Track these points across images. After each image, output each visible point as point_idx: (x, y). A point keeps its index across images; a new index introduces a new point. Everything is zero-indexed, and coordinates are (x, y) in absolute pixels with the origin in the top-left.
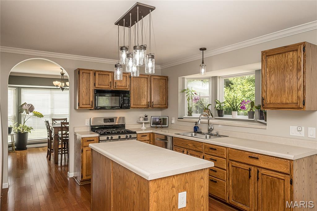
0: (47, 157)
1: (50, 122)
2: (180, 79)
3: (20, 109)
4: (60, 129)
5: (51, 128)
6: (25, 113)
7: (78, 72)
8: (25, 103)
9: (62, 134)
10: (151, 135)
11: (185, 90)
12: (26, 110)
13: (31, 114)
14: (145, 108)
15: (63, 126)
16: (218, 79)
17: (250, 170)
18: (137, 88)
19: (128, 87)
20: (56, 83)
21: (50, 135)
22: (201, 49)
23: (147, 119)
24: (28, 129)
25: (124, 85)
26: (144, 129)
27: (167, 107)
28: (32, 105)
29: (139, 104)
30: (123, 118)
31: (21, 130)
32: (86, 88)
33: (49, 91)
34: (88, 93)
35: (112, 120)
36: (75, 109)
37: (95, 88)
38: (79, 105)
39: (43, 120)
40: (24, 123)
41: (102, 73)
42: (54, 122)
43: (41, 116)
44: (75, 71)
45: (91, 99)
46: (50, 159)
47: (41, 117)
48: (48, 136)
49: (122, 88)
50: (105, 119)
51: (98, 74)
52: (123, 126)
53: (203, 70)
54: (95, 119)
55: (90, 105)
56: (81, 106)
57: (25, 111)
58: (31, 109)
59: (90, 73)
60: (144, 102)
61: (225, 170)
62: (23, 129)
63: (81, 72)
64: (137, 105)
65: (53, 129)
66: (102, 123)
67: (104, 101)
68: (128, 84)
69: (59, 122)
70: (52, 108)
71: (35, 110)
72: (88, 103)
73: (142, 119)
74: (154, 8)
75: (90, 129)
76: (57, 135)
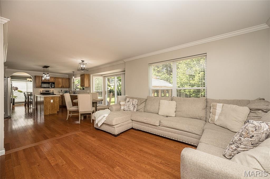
1: (26, 94)
2: (72, 79)
5: (26, 95)
6: (14, 91)
7: (35, 77)
8: (14, 87)
9: (31, 97)
10: (62, 95)
11: (74, 82)
12: (14, 89)
13: (16, 91)
14: (61, 88)
15: (31, 94)
16: (79, 79)
18: (57, 81)
20: (28, 79)
21: (26, 100)
23: (62, 91)
24: (15, 97)
27: (69, 88)
28: (17, 88)
29: (58, 86)
30: (53, 91)
32: (38, 81)
33: (25, 82)
34: (39, 83)
35: (49, 91)
36: (35, 87)
37: (42, 82)
40: (13, 95)
43: (22, 92)
45: (40, 85)
46: (26, 106)
48: (25, 98)
52: (53, 93)
53: (74, 77)
54: (42, 91)
56: (36, 87)
60: (60, 86)
66: (45, 92)
67: (45, 85)
68: (54, 80)
69: (29, 93)
70: (27, 89)
71: (18, 90)
73: (60, 91)
74: (49, 67)
75: (40, 94)
76: (28, 97)
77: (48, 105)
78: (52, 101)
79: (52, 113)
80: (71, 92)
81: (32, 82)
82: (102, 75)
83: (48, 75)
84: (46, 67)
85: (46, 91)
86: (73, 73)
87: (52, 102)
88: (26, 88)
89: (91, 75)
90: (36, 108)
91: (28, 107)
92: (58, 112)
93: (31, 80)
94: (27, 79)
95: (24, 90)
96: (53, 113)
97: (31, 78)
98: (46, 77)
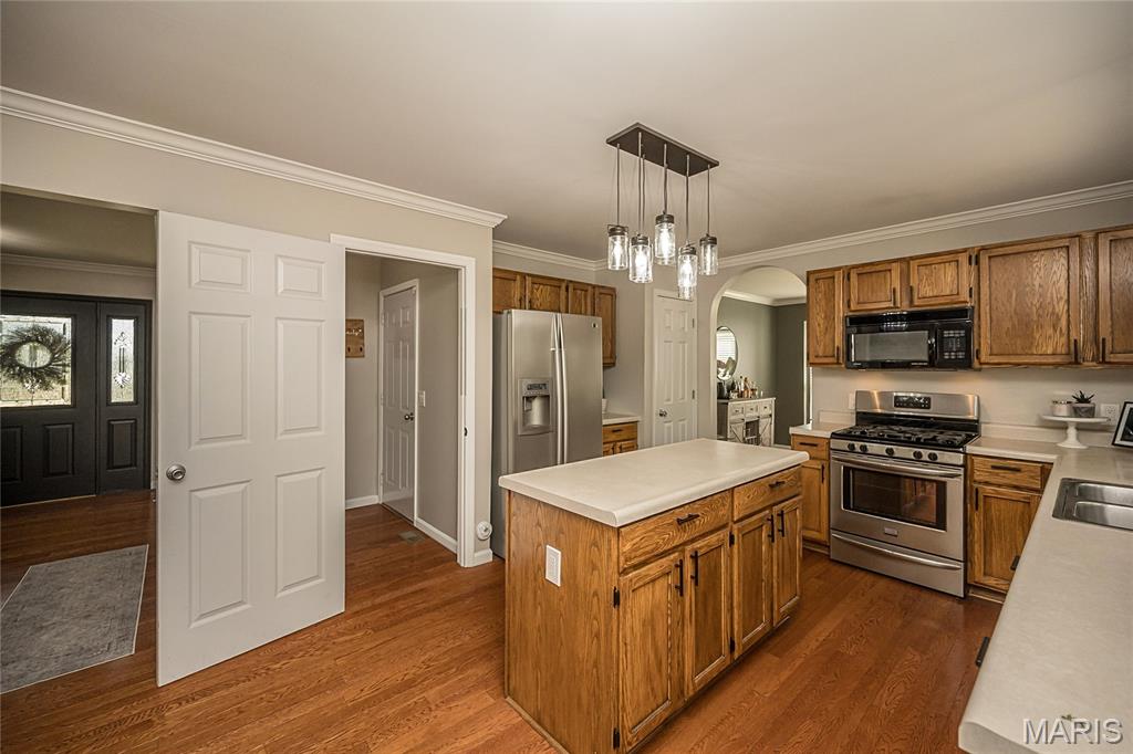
7: (808, 280)
14: (1057, 365)
18: (1010, 292)
19: (965, 295)
23: (1085, 412)
25: (948, 292)
29: (1019, 352)
32: (826, 317)
34: (830, 328)
37: (850, 314)
38: (808, 359)
41: (867, 269)
45: (837, 343)
49: (942, 300)
51: (859, 274)
55: (833, 356)
59: (834, 277)
60: (1051, 344)
64: (1009, 355)
68: (969, 282)
72: (831, 354)
73: (1063, 413)
75: (854, 417)
85: (902, 401)
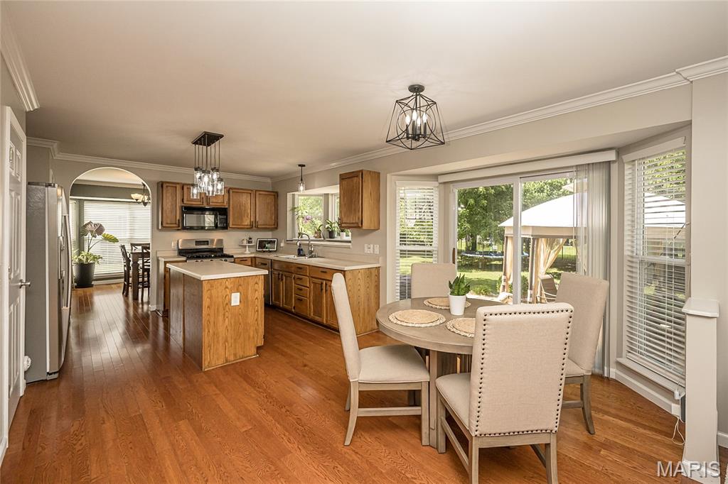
0: (123, 293)
1: (128, 248)
2: (289, 195)
3: (82, 231)
4: (140, 256)
5: (128, 254)
6: (91, 236)
7: (161, 185)
8: (90, 223)
9: (143, 263)
10: (254, 259)
11: (295, 208)
12: (92, 232)
13: (99, 237)
14: (248, 228)
15: (145, 251)
16: (330, 197)
17: (322, 284)
18: (237, 205)
19: (225, 204)
20: (135, 196)
22: (300, 165)
23: (251, 242)
24: (95, 258)
26: (248, 253)
27: (276, 228)
28: (101, 225)
29: (240, 224)
30: (220, 241)
31: (84, 260)
32: (172, 204)
33: (127, 206)
34: (174, 210)
35: (206, 242)
36: (158, 228)
37: (183, 205)
38: (162, 224)
39: (118, 245)
40: (89, 250)
42: (134, 248)
43: (115, 240)
44: (158, 183)
46: (127, 296)
47: (114, 242)
48: (125, 266)
49: (219, 204)
50: (196, 242)
51: (187, 188)
52: (222, 250)
53: (301, 188)
54: (185, 241)
55: (176, 224)
56: (164, 225)
57: (89, 234)
58: (100, 230)
59: (176, 187)
60: (247, 222)
61: (307, 287)
62: (87, 259)
63: (164, 186)
64: (237, 225)
65: (131, 255)
66: (193, 246)
68: (226, 199)
69: (140, 247)
70: (132, 230)
71: (106, 232)
72: (174, 222)
74: (222, 136)
75: (176, 252)
76: (136, 264)
77: (221, 318)
78: (235, 299)
79: (235, 355)
80: (282, 245)
81: (149, 206)
82: (435, 177)
83: (215, 176)
84: (208, 139)
85: (198, 243)
86: (300, 168)
87: (238, 304)
88: (128, 228)
89: (390, 178)
90: (162, 308)
91: (135, 298)
92: (258, 348)
93: (146, 197)
94: (133, 196)
95: (123, 235)
96: (240, 353)
97: (144, 191)
98: (208, 185)
